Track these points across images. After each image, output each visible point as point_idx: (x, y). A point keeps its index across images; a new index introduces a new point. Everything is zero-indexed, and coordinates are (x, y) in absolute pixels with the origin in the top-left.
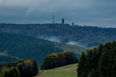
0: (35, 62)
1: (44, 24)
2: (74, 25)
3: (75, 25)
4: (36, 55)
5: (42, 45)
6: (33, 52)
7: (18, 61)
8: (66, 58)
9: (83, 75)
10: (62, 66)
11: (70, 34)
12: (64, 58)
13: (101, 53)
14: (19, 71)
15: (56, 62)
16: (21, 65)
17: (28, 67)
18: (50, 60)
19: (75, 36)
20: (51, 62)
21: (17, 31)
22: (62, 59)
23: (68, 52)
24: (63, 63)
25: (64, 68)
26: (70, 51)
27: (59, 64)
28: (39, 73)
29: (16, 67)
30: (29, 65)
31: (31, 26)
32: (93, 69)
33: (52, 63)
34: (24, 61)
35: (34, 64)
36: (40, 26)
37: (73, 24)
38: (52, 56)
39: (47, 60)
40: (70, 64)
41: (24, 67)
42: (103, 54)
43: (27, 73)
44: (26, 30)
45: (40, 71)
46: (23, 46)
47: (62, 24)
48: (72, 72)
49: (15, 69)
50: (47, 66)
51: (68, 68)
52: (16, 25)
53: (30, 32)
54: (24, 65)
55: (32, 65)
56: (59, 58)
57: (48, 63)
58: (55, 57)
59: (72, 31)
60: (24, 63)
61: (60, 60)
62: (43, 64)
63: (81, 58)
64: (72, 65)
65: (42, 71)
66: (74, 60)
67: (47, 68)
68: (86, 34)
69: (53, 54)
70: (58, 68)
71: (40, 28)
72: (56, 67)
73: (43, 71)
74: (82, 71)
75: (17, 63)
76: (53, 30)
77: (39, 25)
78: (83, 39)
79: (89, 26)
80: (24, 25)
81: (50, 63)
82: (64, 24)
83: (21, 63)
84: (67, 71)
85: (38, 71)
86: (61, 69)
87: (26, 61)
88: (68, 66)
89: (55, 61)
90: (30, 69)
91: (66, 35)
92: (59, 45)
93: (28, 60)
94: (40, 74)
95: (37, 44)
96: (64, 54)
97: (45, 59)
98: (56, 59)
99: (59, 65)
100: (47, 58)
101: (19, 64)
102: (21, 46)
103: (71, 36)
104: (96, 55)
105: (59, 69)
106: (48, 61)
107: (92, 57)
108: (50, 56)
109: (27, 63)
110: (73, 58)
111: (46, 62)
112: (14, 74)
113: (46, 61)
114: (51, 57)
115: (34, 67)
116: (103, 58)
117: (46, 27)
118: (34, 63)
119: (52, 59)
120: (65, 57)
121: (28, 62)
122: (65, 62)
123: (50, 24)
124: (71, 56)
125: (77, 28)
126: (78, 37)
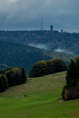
0: (23, 70)
1: (32, 31)
3: (64, 32)
4: (24, 63)
5: (30, 52)
6: (21, 59)
7: (6, 69)
9: (71, 82)
10: (51, 74)
11: (59, 41)
12: (53, 66)
14: (7, 79)
15: (45, 69)
16: (9, 72)
17: (16, 75)
18: (39, 67)
19: (64, 43)
20: (39, 69)
21: (5, 38)
22: (50, 66)
23: (56, 59)
24: (51, 70)
25: (53, 76)
26: (59, 58)
27: (47, 71)
28: (27, 80)
29: (4, 74)
30: (17, 73)
31: (19, 33)
33: (40, 71)
34: (12, 68)
36: (28, 33)
37: (62, 30)
38: (40, 63)
39: (36, 67)
43: (15, 81)
44: (14, 37)
45: (28, 79)
46: (11, 53)
47: (50, 31)
48: (61, 80)
49: (2, 76)
50: (35, 73)
51: (57, 76)
52: (4, 31)
53: (18, 39)
54: (12, 72)
55: (20, 73)
56: (47, 65)
58: (43, 64)
59: (61, 38)
60: (12, 71)
61: (48, 68)
62: (31, 72)
63: (70, 65)
64: (60, 73)
65: (31, 79)
67: (35, 76)
68: (75, 41)
69: (42, 61)
70: (46, 76)
71: (28, 35)
72: (45, 75)
73: (31, 78)
74: (71, 79)
75: (5, 71)
76: (42, 36)
77: (27, 31)
78: (73, 46)
80: (12, 32)
82: (53, 31)
83: (9, 71)
84: (55, 79)
85: (26, 79)
86: (50, 77)
90: (19, 77)
91: (55, 42)
92: (48, 52)
93: (16, 67)
94: (29, 81)
95: (26, 51)
96: (53, 62)
97: (33, 67)
98: (45, 67)
100: (35, 65)
101: (7, 71)
102: (9, 53)
103: (59, 43)
105: (47, 77)
106: (36, 69)
108: (38, 64)
110: (62, 66)
111: (34, 70)
112: (2, 81)
113: (34, 68)
115: (23, 74)
117: (35, 34)
120: (53, 64)
121: (16, 69)
122: (54, 70)
123: (39, 31)
124: (60, 64)
125: (67, 35)
126: (67, 44)
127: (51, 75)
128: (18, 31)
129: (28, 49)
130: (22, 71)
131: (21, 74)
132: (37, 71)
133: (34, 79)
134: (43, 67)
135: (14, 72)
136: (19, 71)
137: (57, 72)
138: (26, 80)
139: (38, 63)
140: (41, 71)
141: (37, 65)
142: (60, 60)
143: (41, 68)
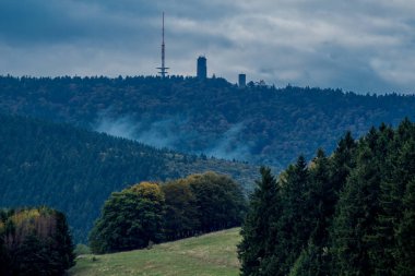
0: (61, 218)
1: (124, 78)
2: (247, 82)
3: (251, 83)
4: (87, 203)
8: (199, 203)
9: (264, 269)
10: (182, 237)
11: (230, 119)
12: (191, 203)
13: (347, 173)
15: (157, 219)
17: (31, 241)
18: (130, 210)
20: (131, 218)
21: (15, 107)
22: (180, 205)
23: (207, 177)
24: (185, 222)
25: (190, 246)
27: (167, 227)
28: (79, 264)
30: (35, 232)
31: (73, 85)
32: (310, 244)
33: (136, 224)
34: (12, 213)
35: (58, 226)
36: (108, 87)
37: (242, 77)
38: (136, 193)
39: (117, 209)
40: (217, 228)
41: (11, 239)
42: (356, 173)
43: (23, 265)
44: (51, 103)
45: (84, 255)
47: (196, 79)
48: (222, 263)
50: (115, 236)
51: (204, 244)
52: (10, 80)
54: (11, 230)
55: (45, 232)
56: (167, 202)
57: (119, 225)
58: (151, 196)
59: (238, 106)
60: (11, 223)
61: (171, 212)
62: (100, 230)
64: (222, 232)
65: (94, 260)
66: (233, 210)
67: (116, 247)
68: (294, 120)
69: (145, 184)
70: (162, 245)
71: (109, 94)
73: (97, 257)
74: (262, 254)
76: (163, 101)
77: (104, 80)
79: (308, 89)
80: (45, 81)
81: (129, 225)
82: (206, 80)
84: (199, 259)
85: (73, 257)
86: (177, 248)
87: (25, 215)
88: (207, 235)
89: (153, 215)
90: (41, 248)
91: (214, 121)
93: (30, 209)
94: (84, 268)
95: (96, 156)
96: (193, 186)
97: (107, 208)
98: (157, 208)
99: (170, 231)
100: (115, 201)
104: (325, 180)
105: (166, 249)
106: (121, 217)
107: (307, 189)
108: (128, 195)
109: (24, 222)
110: (230, 205)
111: (111, 219)
113: (113, 214)
114: (134, 197)
115: (58, 238)
116: (354, 194)
117: (133, 91)
118: (59, 221)
119: (136, 205)
120: (192, 196)
121: (31, 216)
122: (197, 221)
123: (150, 78)
124: (222, 195)
125: (260, 96)
126: (261, 131)
127: (182, 241)
128: (67, 79)
129: (104, 150)
130: (54, 222)
131: (50, 235)
132: (125, 226)
133: (107, 257)
134: (147, 209)
135: (21, 229)
136: (45, 223)
137: (208, 231)
138: (73, 264)
139: (129, 191)
140: (140, 227)
141: (122, 201)
142: (223, 179)
143: (139, 211)
